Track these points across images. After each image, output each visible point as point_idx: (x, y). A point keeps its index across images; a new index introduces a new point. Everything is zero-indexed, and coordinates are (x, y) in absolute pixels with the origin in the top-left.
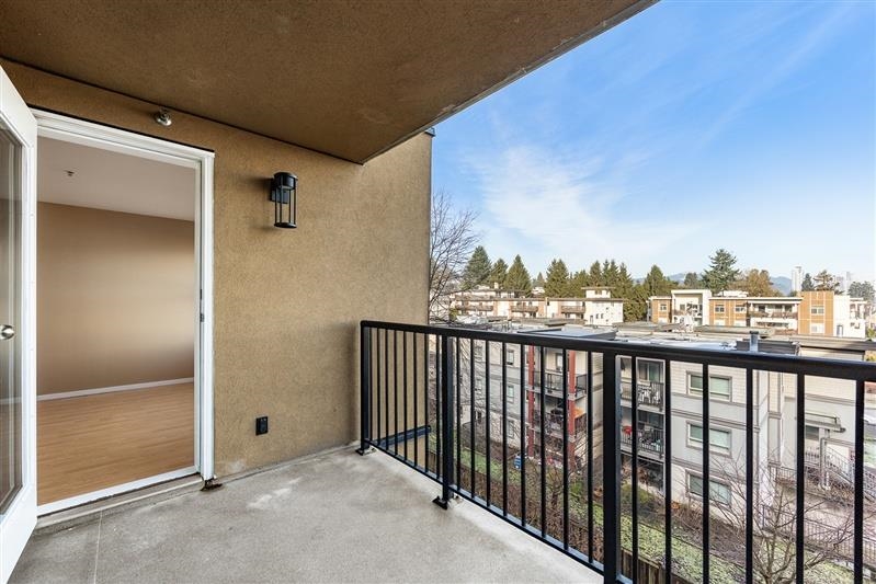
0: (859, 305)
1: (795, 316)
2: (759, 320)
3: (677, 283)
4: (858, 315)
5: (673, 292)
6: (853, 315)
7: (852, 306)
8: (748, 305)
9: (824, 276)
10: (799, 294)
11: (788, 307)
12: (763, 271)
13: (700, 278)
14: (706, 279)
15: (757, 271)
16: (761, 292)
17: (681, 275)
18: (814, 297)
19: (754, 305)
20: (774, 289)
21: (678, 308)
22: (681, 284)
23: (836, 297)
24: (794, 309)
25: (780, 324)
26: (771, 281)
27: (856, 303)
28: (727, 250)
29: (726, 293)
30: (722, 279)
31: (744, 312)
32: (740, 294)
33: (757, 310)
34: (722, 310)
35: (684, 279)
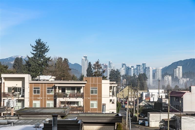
0: (114, 87)
1: (82, 96)
2: (62, 99)
3: (6, 67)
4: (113, 94)
5: (3, 76)
6: (111, 94)
7: (111, 88)
8: (55, 88)
9: (97, 65)
10: (84, 79)
11: (79, 89)
12: (65, 59)
13: (24, 63)
14: (28, 64)
15: (62, 59)
16: (63, 76)
17: (11, 59)
18: (92, 82)
19: (59, 87)
20: (71, 73)
21: (6, 91)
22: (10, 68)
23: (103, 81)
24: (82, 91)
25: (74, 103)
26: (70, 67)
27: (112, 85)
28: (43, 41)
29: (42, 77)
30: (40, 65)
31: (52, 94)
32: (50, 78)
33: (60, 91)
34: (38, 92)
35: (13, 63)
